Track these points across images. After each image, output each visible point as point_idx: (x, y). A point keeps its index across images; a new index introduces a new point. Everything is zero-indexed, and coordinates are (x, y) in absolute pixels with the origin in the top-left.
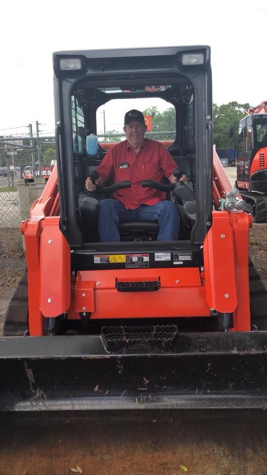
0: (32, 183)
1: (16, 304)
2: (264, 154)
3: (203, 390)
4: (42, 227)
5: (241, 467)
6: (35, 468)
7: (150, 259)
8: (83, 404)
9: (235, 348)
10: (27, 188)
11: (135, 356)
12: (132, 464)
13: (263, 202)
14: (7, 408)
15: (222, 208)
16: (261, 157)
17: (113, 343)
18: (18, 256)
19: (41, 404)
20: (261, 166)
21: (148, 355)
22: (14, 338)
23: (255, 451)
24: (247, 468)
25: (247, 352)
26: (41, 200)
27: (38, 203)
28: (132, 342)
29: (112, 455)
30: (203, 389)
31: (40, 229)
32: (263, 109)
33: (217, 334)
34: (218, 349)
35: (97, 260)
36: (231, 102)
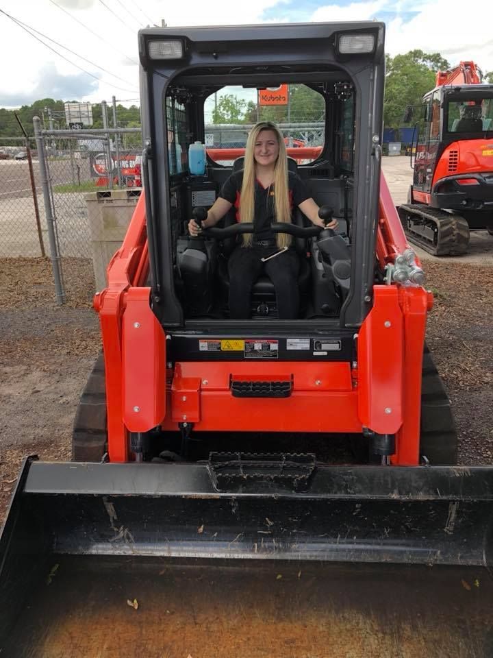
0: (108, 198)
1: (89, 403)
2: (456, 152)
3: (347, 538)
4: (124, 302)
5: (394, 650)
6: (120, 639)
7: (279, 348)
8: (183, 551)
9: (396, 491)
10: (101, 206)
11: (255, 497)
12: (249, 639)
13: (450, 225)
14: (81, 550)
15: (388, 279)
16: (451, 156)
17: (226, 479)
18: (89, 305)
19: (126, 547)
20: (451, 170)
21: (273, 496)
22: (88, 465)
23: (414, 628)
24: (401, 651)
25: (411, 497)
26: (123, 251)
27: (118, 257)
28: (251, 479)
29: (222, 625)
30: (348, 535)
31: (122, 306)
32: (461, 76)
33: (370, 469)
34: (371, 491)
35: (203, 346)
36: (413, 51)
